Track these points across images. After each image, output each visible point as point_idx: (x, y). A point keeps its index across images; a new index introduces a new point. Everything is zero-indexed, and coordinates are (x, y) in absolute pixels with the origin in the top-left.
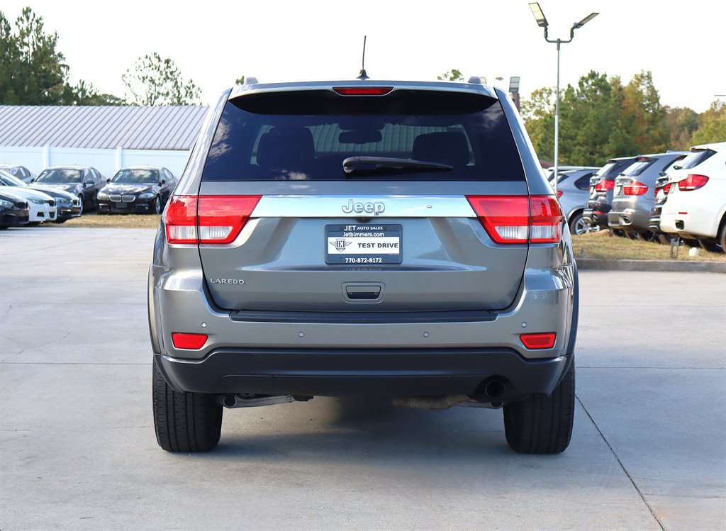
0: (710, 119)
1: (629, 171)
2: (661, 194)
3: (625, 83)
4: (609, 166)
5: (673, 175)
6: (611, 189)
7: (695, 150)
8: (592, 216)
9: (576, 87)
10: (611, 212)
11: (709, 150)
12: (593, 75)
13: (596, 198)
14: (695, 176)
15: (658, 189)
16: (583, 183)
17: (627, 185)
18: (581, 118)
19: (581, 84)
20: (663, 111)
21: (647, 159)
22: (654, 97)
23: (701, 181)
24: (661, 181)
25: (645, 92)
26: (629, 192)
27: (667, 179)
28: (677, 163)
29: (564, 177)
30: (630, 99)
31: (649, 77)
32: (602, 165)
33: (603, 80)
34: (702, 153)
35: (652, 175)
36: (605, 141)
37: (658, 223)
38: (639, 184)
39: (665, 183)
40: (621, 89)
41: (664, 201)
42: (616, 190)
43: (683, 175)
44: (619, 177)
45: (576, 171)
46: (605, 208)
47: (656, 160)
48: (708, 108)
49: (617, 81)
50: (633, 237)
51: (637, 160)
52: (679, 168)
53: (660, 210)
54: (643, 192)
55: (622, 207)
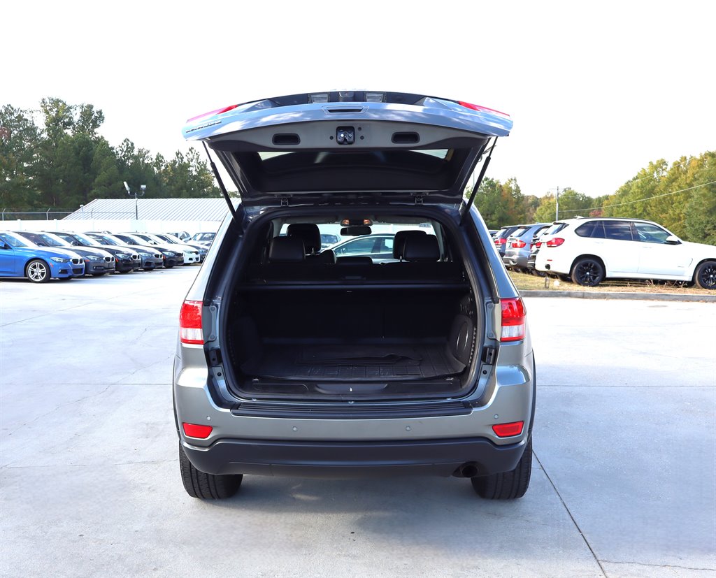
0: (546, 201)
1: (515, 234)
2: (534, 248)
3: (502, 183)
4: (503, 231)
5: (543, 238)
6: (504, 244)
7: (556, 223)
10: (505, 257)
11: (564, 224)
12: (486, 179)
14: (557, 239)
15: (532, 245)
17: (514, 242)
18: (481, 201)
20: (523, 197)
21: (525, 228)
22: (518, 190)
23: (559, 242)
24: (534, 240)
25: (514, 188)
26: (515, 246)
27: (538, 239)
28: (543, 231)
30: (506, 191)
31: (515, 180)
33: (491, 181)
34: (559, 225)
35: (528, 237)
36: (493, 213)
37: (534, 265)
38: (521, 241)
40: (501, 186)
41: (537, 252)
42: (508, 245)
43: (550, 238)
44: (509, 237)
46: (502, 254)
47: (530, 228)
48: (544, 195)
49: (499, 182)
50: (518, 272)
51: (519, 228)
52: (547, 233)
53: (534, 257)
54: (523, 246)
55: (511, 255)
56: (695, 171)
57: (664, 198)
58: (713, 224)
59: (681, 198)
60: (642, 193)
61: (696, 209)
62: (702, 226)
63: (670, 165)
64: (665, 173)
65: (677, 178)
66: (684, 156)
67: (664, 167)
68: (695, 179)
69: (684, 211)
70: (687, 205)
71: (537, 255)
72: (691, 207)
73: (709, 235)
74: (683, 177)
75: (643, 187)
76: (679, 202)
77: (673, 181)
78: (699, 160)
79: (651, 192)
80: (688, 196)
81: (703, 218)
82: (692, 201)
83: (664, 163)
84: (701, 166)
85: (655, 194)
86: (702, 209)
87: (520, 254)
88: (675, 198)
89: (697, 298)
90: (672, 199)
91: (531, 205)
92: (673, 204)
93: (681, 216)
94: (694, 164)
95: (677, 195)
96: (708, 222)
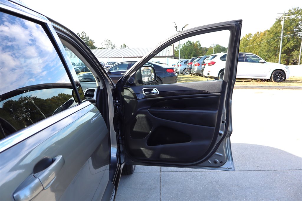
1: (195, 60)
2: (203, 66)
3: (194, 43)
4: (191, 59)
5: (207, 61)
6: (191, 64)
7: (212, 55)
8: (187, 71)
9: (186, 44)
10: (192, 70)
12: (189, 41)
13: (189, 66)
15: (202, 65)
16: (186, 63)
17: (195, 64)
19: (186, 43)
21: (200, 58)
22: (200, 45)
24: (203, 63)
25: (198, 44)
26: (196, 65)
28: (207, 59)
29: (182, 62)
30: (196, 45)
31: (199, 41)
32: (190, 59)
34: (213, 56)
36: (191, 53)
37: (203, 73)
38: (198, 63)
39: (204, 63)
40: (194, 44)
41: (204, 68)
42: (193, 65)
44: (193, 62)
45: (184, 60)
46: (191, 69)
47: (202, 58)
49: (193, 42)
50: (197, 76)
51: (197, 58)
52: (208, 60)
53: (203, 70)
54: (199, 65)
55: (194, 69)
56: (262, 37)
57: (251, 47)
58: (268, 56)
59: (257, 46)
60: (243, 45)
61: (263, 51)
62: (265, 57)
63: (253, 35)
64: (251, 38)
65: (255, 40)
66: (258, 32)
67: (251, 36)
68: (262, 40)
69: (258, 51)
70: (259, 49)
71: (204, 69)
72: (261, 50)
73: (267, 60)
74: (258, 39)
75: (243, 43)
76: (256, 48)
77: (254, 41)
78: (263, 33)
79: (246, 45)
80: (260, 46)
81: (265, 54)
82: (261, 48)
83: (251, 35)
84: (264, 35)
85: (248, 46)
86: (265, 50)
87: (198, 69)
88: (255, 47)
89: (275, 88)
90: (254, 47)
91: (205, 50)
92: (254, 49)
93: (257, 53)
94: (262, 34)
95: (256, 46)
96: (267, 55)
